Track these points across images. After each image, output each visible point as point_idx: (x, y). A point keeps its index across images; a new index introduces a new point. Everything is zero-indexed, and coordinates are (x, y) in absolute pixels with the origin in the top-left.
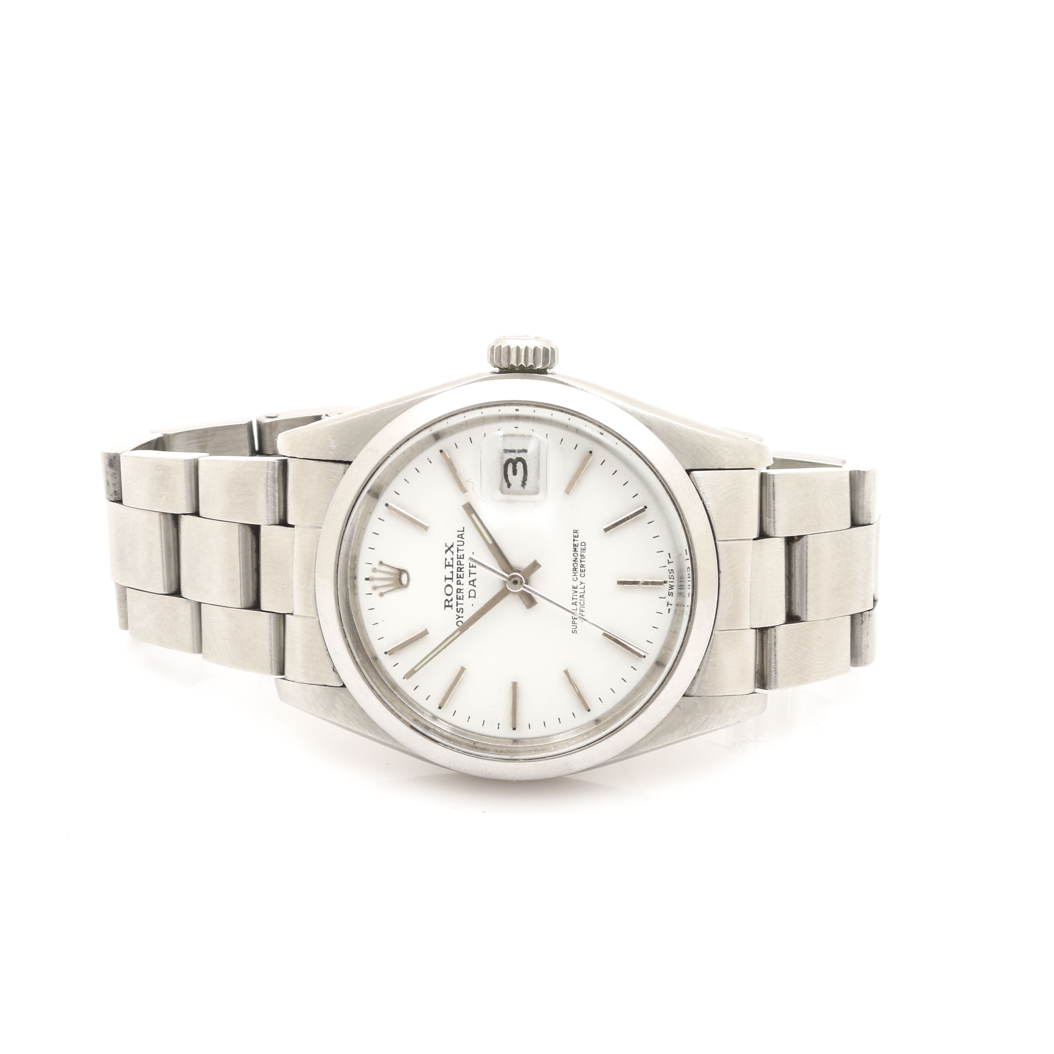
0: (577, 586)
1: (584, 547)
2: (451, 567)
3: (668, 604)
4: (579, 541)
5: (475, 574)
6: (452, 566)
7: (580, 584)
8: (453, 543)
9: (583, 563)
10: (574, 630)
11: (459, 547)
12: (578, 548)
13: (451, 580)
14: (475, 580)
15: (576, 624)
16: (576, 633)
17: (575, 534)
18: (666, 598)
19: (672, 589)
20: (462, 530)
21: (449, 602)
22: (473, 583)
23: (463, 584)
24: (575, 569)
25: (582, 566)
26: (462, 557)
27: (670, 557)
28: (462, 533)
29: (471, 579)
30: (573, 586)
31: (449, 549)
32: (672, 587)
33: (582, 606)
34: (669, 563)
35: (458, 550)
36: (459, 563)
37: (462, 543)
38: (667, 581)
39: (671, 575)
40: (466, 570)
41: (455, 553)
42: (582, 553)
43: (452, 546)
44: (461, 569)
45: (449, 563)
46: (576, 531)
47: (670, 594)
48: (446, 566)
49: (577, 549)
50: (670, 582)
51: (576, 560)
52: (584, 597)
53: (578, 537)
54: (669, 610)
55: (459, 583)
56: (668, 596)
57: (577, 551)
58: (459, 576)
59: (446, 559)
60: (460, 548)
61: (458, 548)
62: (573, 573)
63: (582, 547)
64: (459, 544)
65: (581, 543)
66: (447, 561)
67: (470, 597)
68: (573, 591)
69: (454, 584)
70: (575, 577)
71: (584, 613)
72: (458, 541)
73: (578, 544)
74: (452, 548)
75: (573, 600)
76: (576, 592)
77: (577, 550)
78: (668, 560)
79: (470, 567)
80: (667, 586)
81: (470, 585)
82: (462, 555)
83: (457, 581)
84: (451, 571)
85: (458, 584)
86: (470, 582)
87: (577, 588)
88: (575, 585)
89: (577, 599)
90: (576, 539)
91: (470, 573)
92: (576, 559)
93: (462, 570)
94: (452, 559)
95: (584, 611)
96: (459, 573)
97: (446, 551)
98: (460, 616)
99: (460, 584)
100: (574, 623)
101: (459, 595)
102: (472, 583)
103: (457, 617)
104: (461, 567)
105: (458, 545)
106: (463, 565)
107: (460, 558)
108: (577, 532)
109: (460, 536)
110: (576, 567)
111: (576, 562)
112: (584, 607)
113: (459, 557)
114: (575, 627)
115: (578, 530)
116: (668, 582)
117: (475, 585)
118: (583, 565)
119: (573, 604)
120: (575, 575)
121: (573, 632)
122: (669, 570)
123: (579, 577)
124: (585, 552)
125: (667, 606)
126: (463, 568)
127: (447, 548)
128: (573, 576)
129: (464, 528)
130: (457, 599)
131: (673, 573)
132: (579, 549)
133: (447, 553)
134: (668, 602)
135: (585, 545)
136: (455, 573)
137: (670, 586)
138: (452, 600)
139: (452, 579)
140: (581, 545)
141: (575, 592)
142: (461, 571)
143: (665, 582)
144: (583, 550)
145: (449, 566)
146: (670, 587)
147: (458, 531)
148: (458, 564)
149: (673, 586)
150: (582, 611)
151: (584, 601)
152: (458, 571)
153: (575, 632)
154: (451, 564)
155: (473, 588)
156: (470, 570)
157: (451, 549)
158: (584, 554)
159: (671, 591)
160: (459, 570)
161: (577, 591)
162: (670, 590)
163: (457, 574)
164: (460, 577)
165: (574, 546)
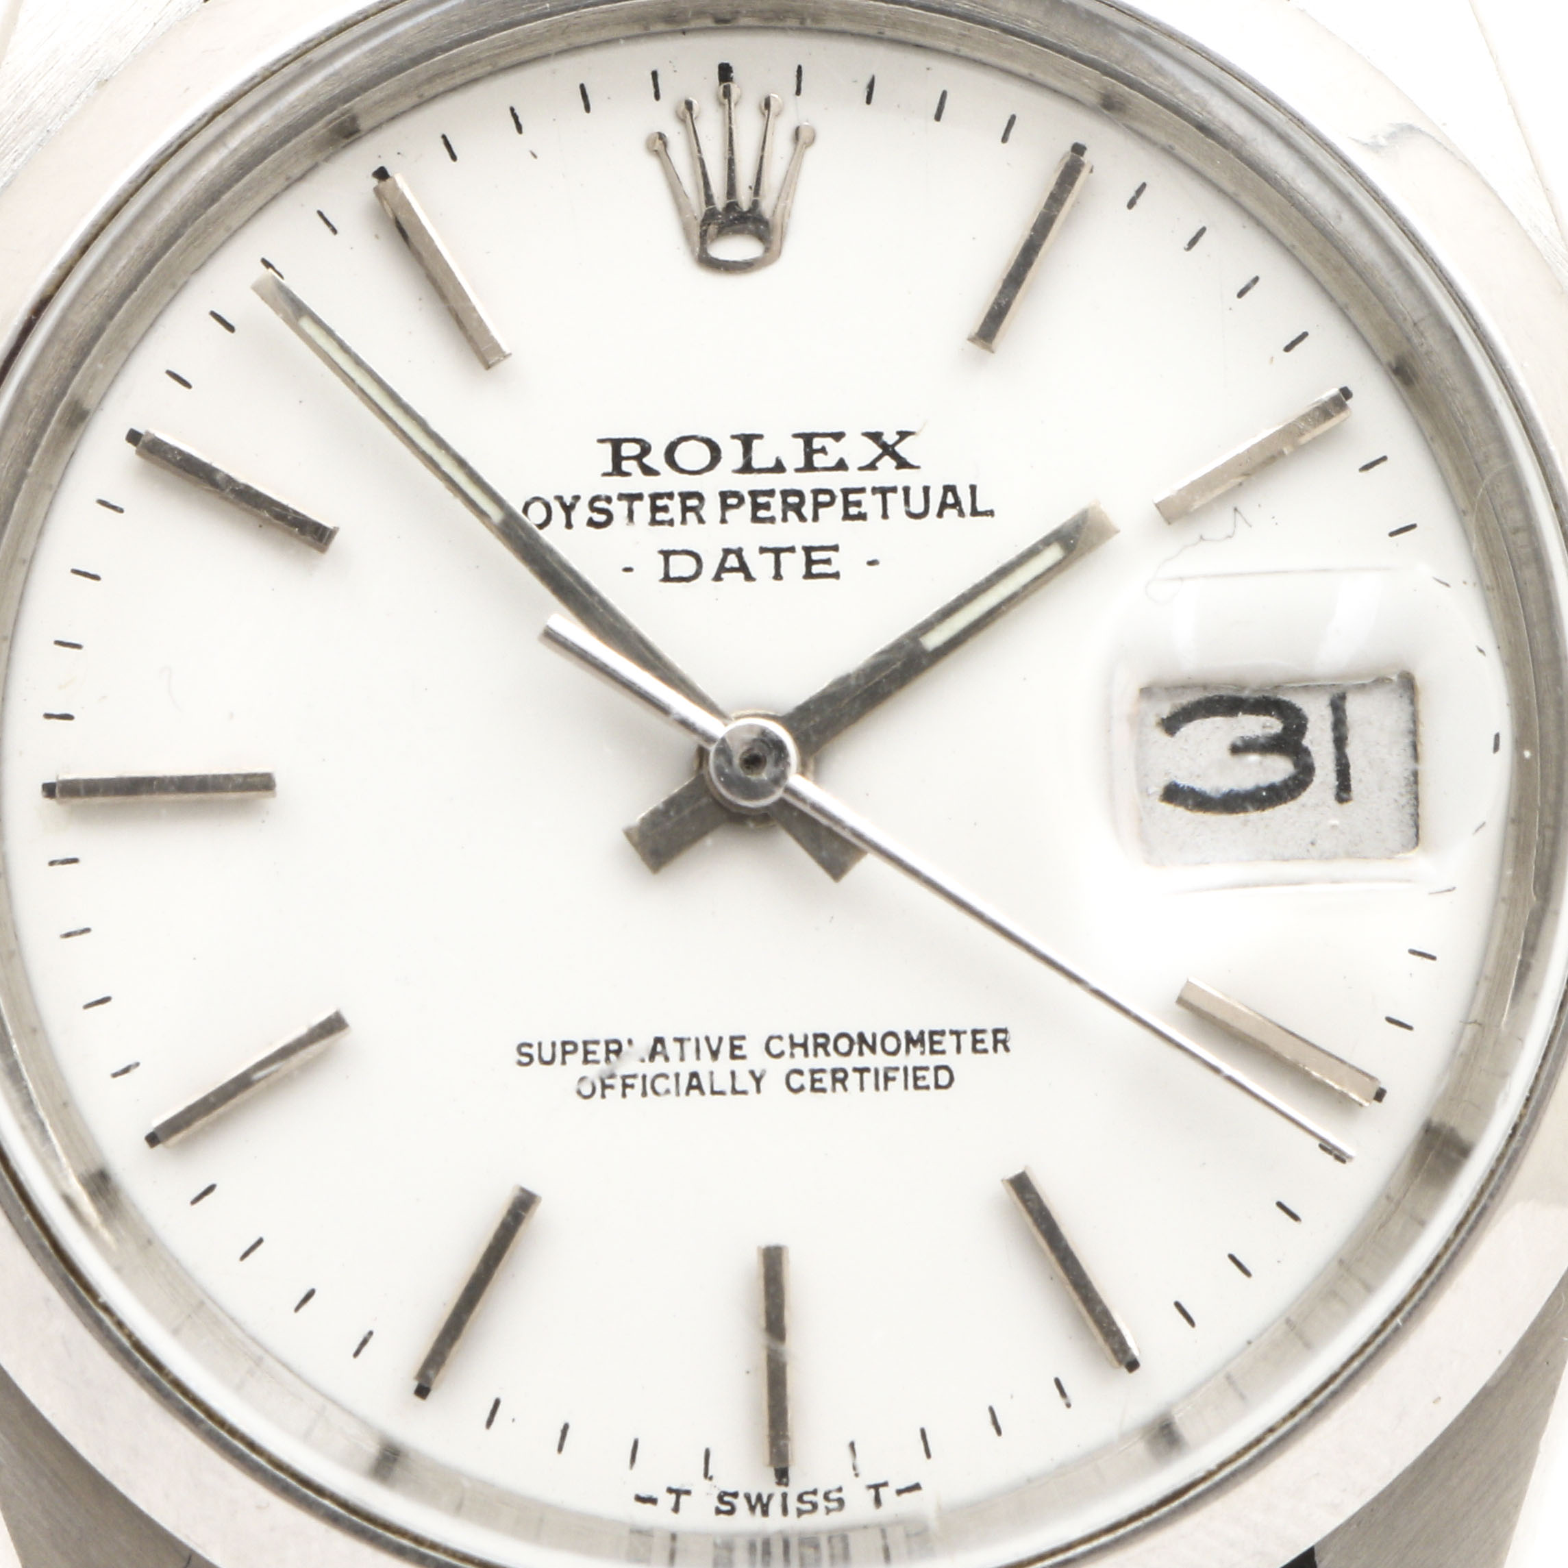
0: (743, 1057)
1: (930, 1080)
2: (801, 463)
3: (678, 1493)
4: (963, 1063)
5: (778, 576)
6: (809, 466)
7: (752, 1073)
8: (918, 467)
9: (853, 1079)
10: (534, 1051)
11: (900, 492)
12: (923, 1053)
13: (739, 462)
14: (749, 577)
15: (564, 1062)
16: (520, 1063)
17: (989, 1038)
18: (707, 1481)
19: (752, 1508)
20: (980, 508)
21: (638, 458)
22: (732, 570)
23: (723, 521)
24: (821, 1042)
25: (839, 1077)
26: (853, 511)
27: (899, 1492)
28: (966, 506)
29: (751, 558)
30: (743, 1038)
31: (888, 450)
32: (758, 1509)
33: (650, 1087)
34: (876, 1487)
35: (884, 491)
36: (823, 498)
37: (917, 506)
38: (787, 1485)
39: (819, 1498)
40: (793, 532)
41: (870, 480)
42: (900, 1075)
43: (902, 464)
44: (797, 509)
45: (823, 450)
46: (1001, 1038)
47: (726, 1503)
48: (808, 438)
49: (919, 1048)
50: (784, 1496)
51: (865, 1048)
52: (695, 1093)
53: (975, 1050)
54: (652, 1501)
55: (728, 500)
56: (716, 1493)
57: (908, 1051)
58: (761, 500)
59: (838, 436)
60: (895, 500)
61: (894, 490)
62: (806, 1037)
63: (930, 1075)
64: (912, 493)
65: (946, 1068)
66: (828, 443)
67: (667, 554)
68: (721, 1039)
69: (725, 477)
70: (785, 1045)
71: (614, 1094)
72: (926, 490)
73: (943, 1052)
74: (894, 463)
75: (676, 1040)
76: (715, 1054)
77: (915, 1050)
78: (885, 1484)
79: (808, 550)
80: (765, 1484)
81: (721, 555)
82: (863, 510)
83: (735, 494)
84: (785, 464)
85: (724, 496)
86: (739, 553)
87: (733, 1057)
88: (748, 1048)
89: (682, 1059)
90: (967, 1040)
91: (777, 552)
92: (873, 1049)
93: (791, 515)
94: (841, 465)
95: (624, 1095)
96: (776, 502)
97: (876, 437)
98: (574, 515)
99: (725, 507)
100: (567, 1048)
101: (675, 506)
102: (732, 561)
103: (568, 501)
104: (807, 510)
105: (906, 490)
106: (816, 518)
107: (847, 504)
108: (1000, 1046)
109: (950, 499)
110: (830, 1048)
111: (856, 1048)
112: (644, 1094)
113: (852, 497)
114: (547, 1057)
115: (1007, 1049)
116: (783, 1489)
117: (724, 575)
118: (843, 1081)
119: (659, 1040)
120: (793, 1045)
121: (525, 1050)
122: (840, 1490)
123: (786, 1064)
124: (906, 1087)
125: (670, 1490)
126: (802, 518)
127: (890, 438)
128: (791, 1037)
129: (991, 513)
130: (655, 497)
131: (828, 1511)
132: (916, 1057)
133: (866, 439)
134: (688, 1492)
135: (938, 1086)
136: (777, 482)
137: (765, 1500)
138: (648, 471)
139: (747, 468)
140: (937, 1068)
141: (714, 1047)
142: (786, 506)
143: (782, 1475)
144: (916, 1079)
145: (809, 453)
146: (759, 1497)
147: (973, 489)
148: (816, 492)
149: (765, 1513)
150: (625, 1086)
151: (673, 1089)
152: (785, 494)
153: (526, 1060)
154: (819, 460)
155: (710, 567)
156: (792, 550)
157: (887, 459)
158: (896, 1086)
159: (741, 1503)
160: (793, 500)
161: (720, 1056)
162: (748, 1497)
163: (771, 493)
164: (756, 507)
165: (932, 1033)
